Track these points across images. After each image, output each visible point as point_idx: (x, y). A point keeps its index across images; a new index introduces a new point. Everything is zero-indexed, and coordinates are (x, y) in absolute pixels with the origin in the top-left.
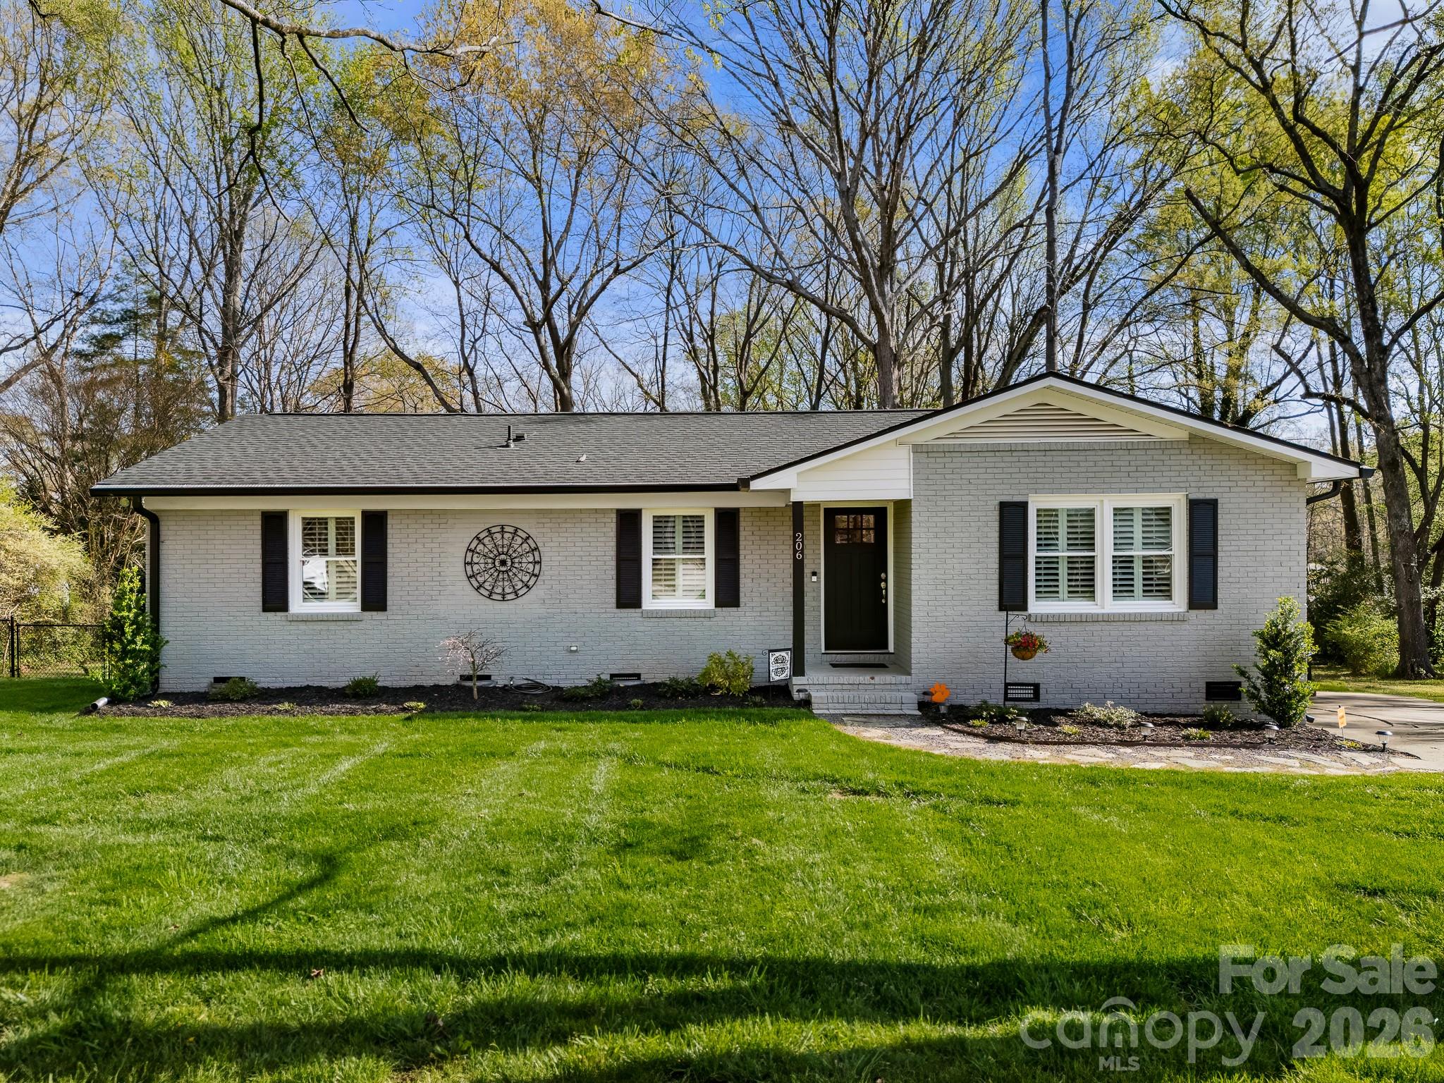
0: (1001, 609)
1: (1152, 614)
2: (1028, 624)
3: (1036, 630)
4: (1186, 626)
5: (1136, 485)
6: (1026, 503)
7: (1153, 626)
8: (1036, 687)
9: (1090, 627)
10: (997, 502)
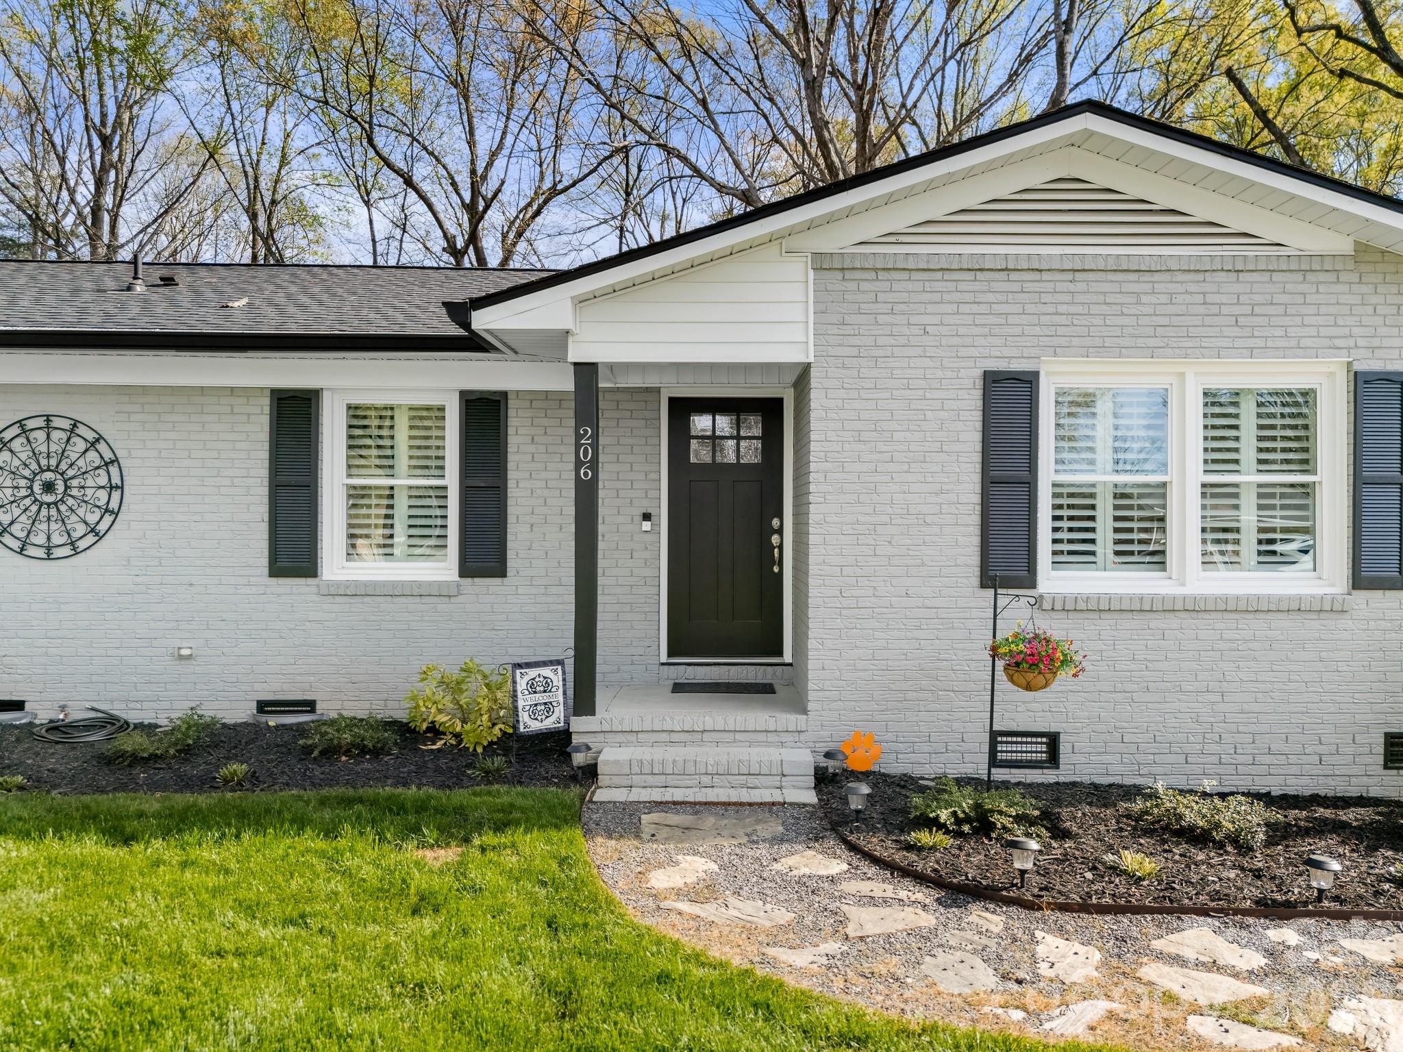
0: (983, 586)
1: (1280, 599)
2: (1037, 614)
3: (1054, 628)
4: (1345, 622)
5: (1251, 343)
6: (1036, 374)
7: (1282, 622)
8: (1053, 741)
9: (1157, 622)
10: (978, 373)
